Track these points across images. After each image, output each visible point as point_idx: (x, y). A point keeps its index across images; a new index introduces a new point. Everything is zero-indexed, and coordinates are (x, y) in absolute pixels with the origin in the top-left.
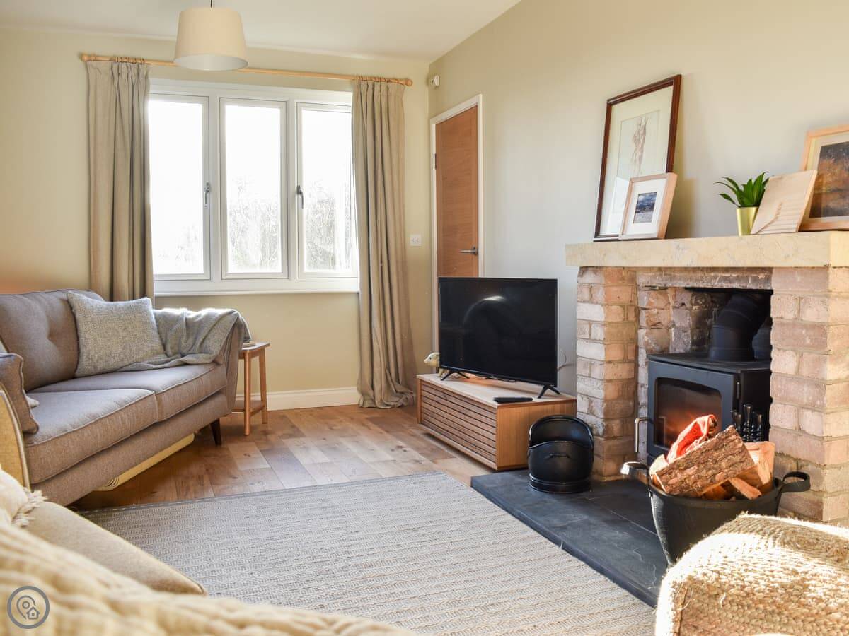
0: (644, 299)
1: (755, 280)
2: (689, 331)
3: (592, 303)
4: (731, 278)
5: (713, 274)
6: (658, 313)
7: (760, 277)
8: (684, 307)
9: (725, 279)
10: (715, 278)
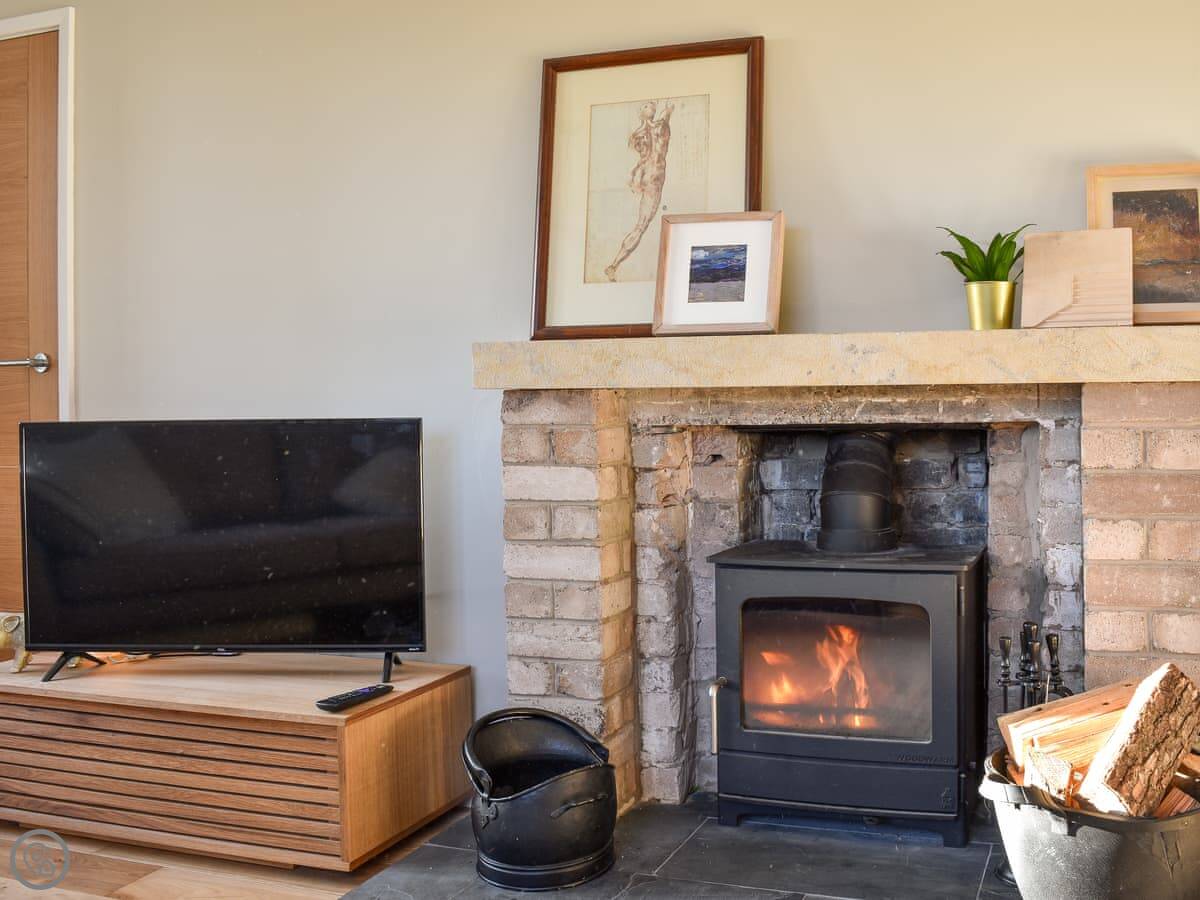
0: (653, 452)
1: (952, 407)
2: (736, 506)
3: (556, 463)
4: (895, 405)
5: (846, 400)
6: (672, 476)
7: (965, 402)
8: (719, 462)
9: (879, 407)
10: (854, 406)
